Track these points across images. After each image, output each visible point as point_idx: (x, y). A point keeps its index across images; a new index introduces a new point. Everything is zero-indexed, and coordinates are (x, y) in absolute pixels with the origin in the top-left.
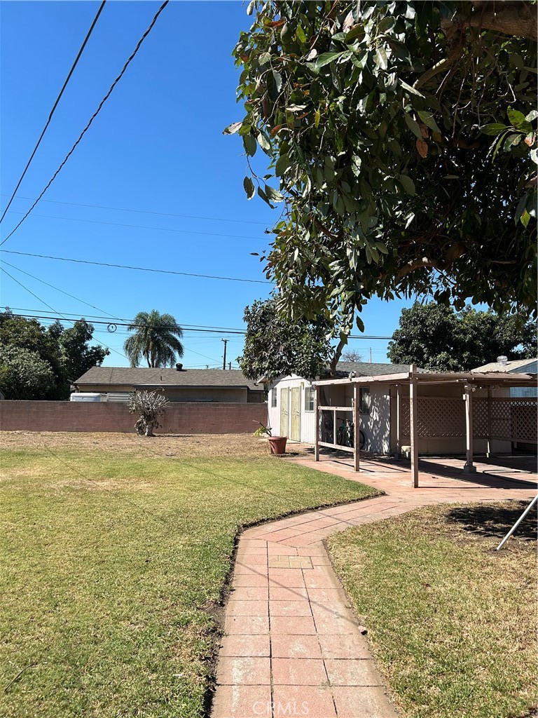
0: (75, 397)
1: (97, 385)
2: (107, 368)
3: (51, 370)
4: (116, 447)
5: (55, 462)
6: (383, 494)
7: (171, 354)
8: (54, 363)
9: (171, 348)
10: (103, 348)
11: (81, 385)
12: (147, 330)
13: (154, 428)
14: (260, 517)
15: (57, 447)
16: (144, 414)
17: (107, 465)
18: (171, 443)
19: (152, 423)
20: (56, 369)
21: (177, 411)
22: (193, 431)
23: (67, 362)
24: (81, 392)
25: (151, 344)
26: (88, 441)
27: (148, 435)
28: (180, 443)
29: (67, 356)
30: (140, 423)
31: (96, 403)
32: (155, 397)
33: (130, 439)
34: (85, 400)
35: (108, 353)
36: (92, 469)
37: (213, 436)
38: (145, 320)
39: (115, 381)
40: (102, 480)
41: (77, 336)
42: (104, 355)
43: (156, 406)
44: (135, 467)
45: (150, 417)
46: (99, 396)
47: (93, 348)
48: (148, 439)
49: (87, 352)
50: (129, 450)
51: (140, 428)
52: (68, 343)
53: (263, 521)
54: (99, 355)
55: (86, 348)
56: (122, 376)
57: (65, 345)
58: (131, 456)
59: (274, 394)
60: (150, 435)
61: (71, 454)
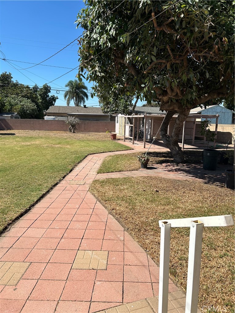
0: (46, 118)
1: (54, 113)
2: (57, 106)
3: (36, 107)
4: (61, 136)
5: (43, 140)
6: (133, 149)
7: (83, 99)
8: (37, 104)
9: (83, 96)
10: (56, 96)
11: (48, 113)
12: (73, 88)
13: (75, 130)
14: (95, 152)
15: (42, 136)
16: (71, 125)
17: (58, 141)
18: (80, 135)
19: (74, 128)
20: (38, 106)
21: (83, 124)
22: (89, 131)
23: (41, 102)
24: (48, 116)
25: (75, 94)
26: (52, 134)
27: (73, 132)
28: (83, 135)
29: (41, 100)
30: (70, 128)
31: (54, 121)
32: (75, 119)
33: (66, 133)
34: (50, 119)
35: (58, 98)
36: (54, 142)
37: (96, 133)
38: (72, 84)
39: (60, 112)
40: (57, 145)
41: (45, 92)
42: (56, 99)
43: (75, 122)
44: (66, 142)
45: (73, 126)
46: (55, 118)
47: (51, 96)
48: (73, 134)
49: (49, 98)
50: (65, 137)
51: (70, 130)
52: (41, 94)
53: (95, 153)
54: (54, 99)
55: (48, 96)
56: (63, 110)
57: (40, 95)
58: (66, 139)
59: (118, 118)
60: (74, 132)
61: (47, 138)
